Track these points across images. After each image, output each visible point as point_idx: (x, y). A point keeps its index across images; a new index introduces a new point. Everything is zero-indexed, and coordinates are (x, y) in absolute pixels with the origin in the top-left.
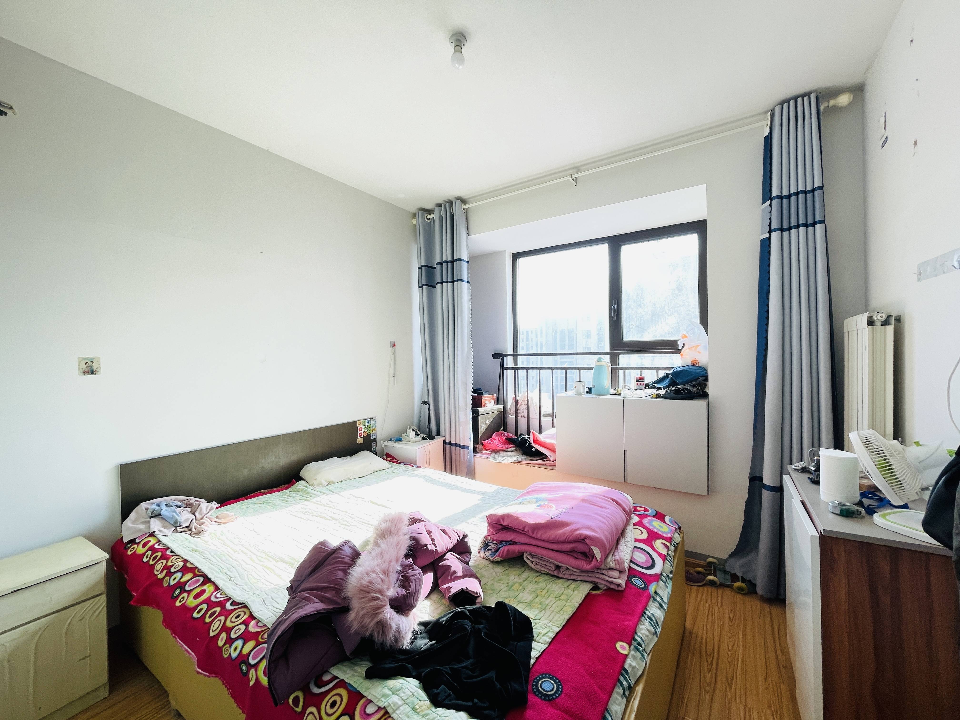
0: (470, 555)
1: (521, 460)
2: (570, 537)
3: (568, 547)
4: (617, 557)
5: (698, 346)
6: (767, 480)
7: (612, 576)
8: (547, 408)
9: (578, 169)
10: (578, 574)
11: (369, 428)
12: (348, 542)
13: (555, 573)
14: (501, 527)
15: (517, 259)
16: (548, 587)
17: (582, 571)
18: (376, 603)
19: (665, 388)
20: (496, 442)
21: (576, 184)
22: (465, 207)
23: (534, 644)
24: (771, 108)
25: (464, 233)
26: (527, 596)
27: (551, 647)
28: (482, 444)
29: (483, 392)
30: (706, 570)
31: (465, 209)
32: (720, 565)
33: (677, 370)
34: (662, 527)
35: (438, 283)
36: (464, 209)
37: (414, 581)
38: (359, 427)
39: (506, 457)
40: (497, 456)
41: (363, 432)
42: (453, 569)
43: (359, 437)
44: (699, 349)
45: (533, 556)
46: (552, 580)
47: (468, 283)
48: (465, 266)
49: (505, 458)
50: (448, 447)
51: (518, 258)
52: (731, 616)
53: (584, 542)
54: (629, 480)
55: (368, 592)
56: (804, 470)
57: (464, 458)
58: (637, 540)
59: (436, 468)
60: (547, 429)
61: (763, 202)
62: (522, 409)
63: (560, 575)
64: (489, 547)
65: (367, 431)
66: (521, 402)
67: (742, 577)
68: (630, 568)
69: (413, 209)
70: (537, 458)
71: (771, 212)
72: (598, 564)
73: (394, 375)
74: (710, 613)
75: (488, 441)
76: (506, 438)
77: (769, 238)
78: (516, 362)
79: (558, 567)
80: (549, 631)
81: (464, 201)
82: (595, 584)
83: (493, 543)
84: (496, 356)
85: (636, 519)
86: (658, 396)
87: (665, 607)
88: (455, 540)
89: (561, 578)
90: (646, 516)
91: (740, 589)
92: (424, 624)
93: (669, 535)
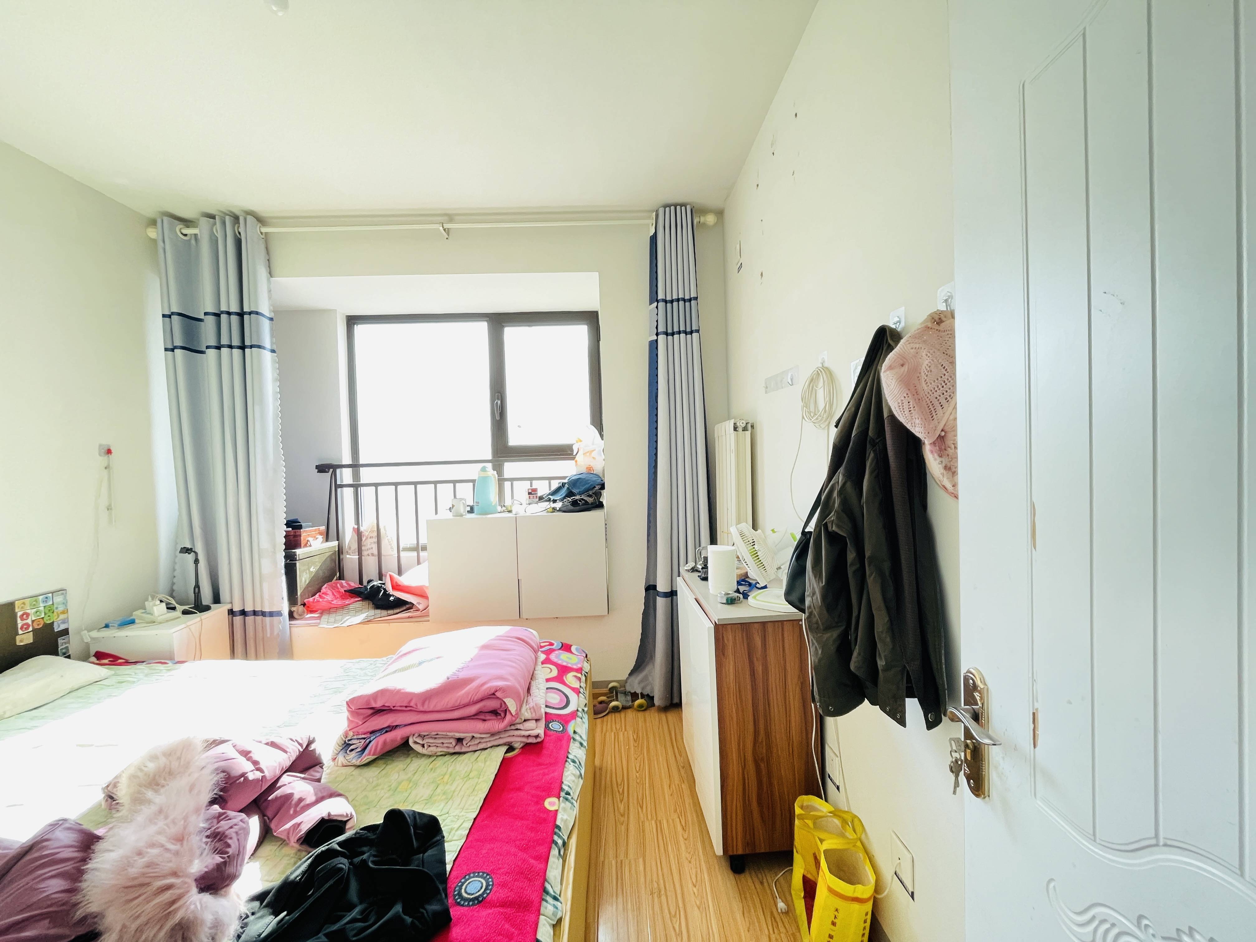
0: (322, 767)
1: (373, 618)
2: (476, 695)
3: (473, 710)
4: (532, 704)
5: (593, 451)
6: (662, 587)
7: (528, 728)
8: (408, 540)
9: (451, 218)
10: (488, 740)
11: (47, 611)
12: (61, 822)
13: (457, 749)
14: (370, 712)
15: (355, 326)
16: (450, 770)
17: (493, 735)
18: (167, 896)
19: (562, 500)
20: (329, 598)
21: (447, 237)
22: (264, 230)
23: (447, 846)
24: (656, 209)
25: (262, 272)
26: (423, 792)
27: (470, 839)
28: (304, 605)
29: (302, 524)
30: (608, 697)
31: (264, 234)
32: (621, 687)
33: (573, 478)
34: (570, 659)
35: (208, 347)
36: (262, 233)
37: (234, 835)
38: (19, 614)
39: (347, 618)
40: (332, 617)
41: (33, 621)
42: (296, 797)
43: (20, 632)
44: (594, 454)
45: (423, 737)
46: (452, 760)
47: (271, 352)
48: (266, 325)
49: (347, 620)
50: (238, 619)
51: (357, 324)
52: (635, 737)
53: (494, 696)
54: (524, 615)
55: (148, 884)
56: (694, 570)
57: (272, 632)
58: (548, 680)
59: (218, 656)
60: (410, 567)
61: (651, 304)
62: (370, 545)
63: (464, 750)
64: (352, 747)
65: (43, 618)
66: (367, 534)
67: (642, 694)
68: (546, 713)
69: (150, 212)
70: (398, 611)
71: (657, 314)
72: (514, 719)
73: (110, 505)
74: (616, 741)
75: (314, 599)
76: (346, 589)
77: (657, 341)
78: (356, 476)
79: (460, 740)
80: (464, 822)
81: (261, 220)
82: (508, 745)
83: (358, 739)
84: (322, 469)
85: (542, 657)
86: (554, 509)
87: (585, 744)
88: (294, 751)
89: (464, 753)
90: (551, 651)
91: (640, 706)
92: (260, 897)
93: (579, 666)
